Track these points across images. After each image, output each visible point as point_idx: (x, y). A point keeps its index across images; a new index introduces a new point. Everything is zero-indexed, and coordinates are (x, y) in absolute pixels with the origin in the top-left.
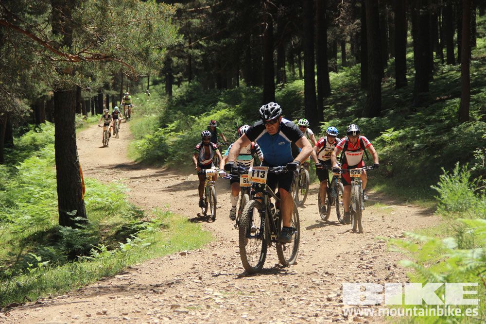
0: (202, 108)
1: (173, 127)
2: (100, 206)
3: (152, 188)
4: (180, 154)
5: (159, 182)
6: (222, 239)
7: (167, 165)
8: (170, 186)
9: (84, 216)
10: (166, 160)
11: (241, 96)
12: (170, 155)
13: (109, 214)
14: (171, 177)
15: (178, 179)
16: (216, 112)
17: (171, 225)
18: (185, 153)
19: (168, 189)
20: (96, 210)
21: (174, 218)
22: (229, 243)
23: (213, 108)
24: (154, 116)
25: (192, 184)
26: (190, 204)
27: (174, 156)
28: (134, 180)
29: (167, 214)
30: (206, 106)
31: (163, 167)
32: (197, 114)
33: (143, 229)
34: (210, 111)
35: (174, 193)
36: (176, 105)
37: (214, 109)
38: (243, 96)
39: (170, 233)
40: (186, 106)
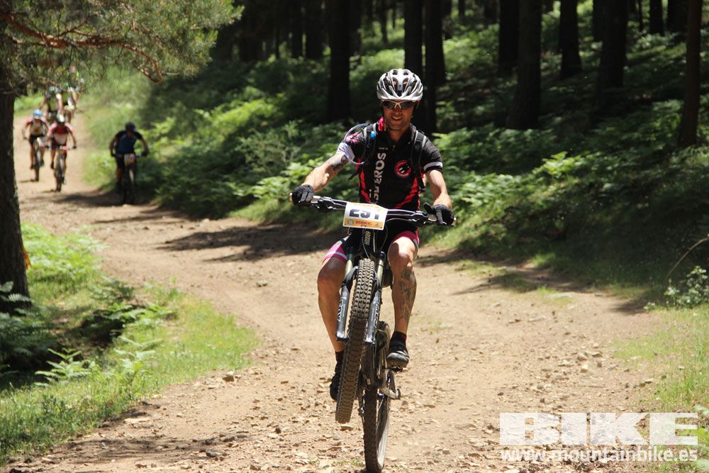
0: (216, 96)
1: (164, 128)
2: (49, 273)
3: (138, 242)
4: (183, 181)
5: (148, 232)
6: (275, 344)
7: (159, 199)
8: (169, 240)
9: (25, 292)
10: (158, 191)
11: (286, 77)
12: (164, 182)
13: (66, 289)
14: (169, 223)
15: (182, 227)
16: (240, 105)
17: (181, 313)
18: (193, 180)
19: (166, 245)
20: (43, 280)
21: (186, 301)
22: (289, 351)
23: (235, 95)
24: (129, 106)
25: (209, 239)
26: (211, 277)
27: (172, 185)
28: (103, 225)
29: (173, 294)
30: (223, 92)
31: (152, 202)
32: (209, 107)
33: (132, 320)
34: (229, 102)
35: (178, 253)
36: (169, 89)
37: (237, 98)
38: (292, 78)
39: (179, 328)
40: (187, 91)
